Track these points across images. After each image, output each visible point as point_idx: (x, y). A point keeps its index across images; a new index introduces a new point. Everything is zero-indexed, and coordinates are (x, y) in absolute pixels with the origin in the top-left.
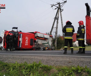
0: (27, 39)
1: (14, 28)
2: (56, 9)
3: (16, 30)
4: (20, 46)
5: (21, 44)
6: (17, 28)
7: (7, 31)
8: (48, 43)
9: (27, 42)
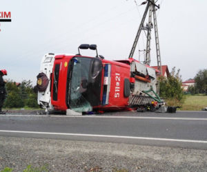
0: (118, 81)
1: (83, 47)
2: (144, 3)
4: (107, 103)
5: (108, 94)
7: (64, 56)
8: (152, 90)
9: (117, 89)
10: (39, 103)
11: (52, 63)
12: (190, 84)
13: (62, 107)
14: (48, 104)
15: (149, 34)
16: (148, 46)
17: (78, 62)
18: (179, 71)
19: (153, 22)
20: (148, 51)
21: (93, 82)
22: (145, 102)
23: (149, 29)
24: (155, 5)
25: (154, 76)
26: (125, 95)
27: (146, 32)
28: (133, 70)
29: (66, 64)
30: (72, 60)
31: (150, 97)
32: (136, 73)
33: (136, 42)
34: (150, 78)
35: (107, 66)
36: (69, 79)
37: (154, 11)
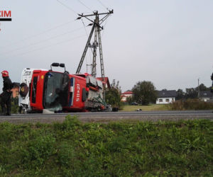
0: (78, 90)
1: (55, 65)
2: (90, 25)
3: (63, 68)
4: (72, 104)
6: (62, 66)
7: (41, 71)
8: (100, 97)
9: (78, 95)
10: (20, 105)
11: (31, 76)
12: (129, 95)
13: (39, 108)
14: (27, 106)
15: (95, 51)
16: (94, 61)
17: (51, 76)
18: (118, 82)
19: (98, 41)
20: (94, 66)
21: (63, 90)
22: (96, 105)
23: (94, 47)
24: (100, 27)
25: (102, 87)
26: (83, 100)
27: (93, 49)
28: (88, 82)
29: (43, 77)
30: (47, 74)
31: (99, 102)
32: (90, 84)
33: (83, 57)
34: (99, 88)
35: (72, 79)
36: (45, 87)
37: (99, 31)
